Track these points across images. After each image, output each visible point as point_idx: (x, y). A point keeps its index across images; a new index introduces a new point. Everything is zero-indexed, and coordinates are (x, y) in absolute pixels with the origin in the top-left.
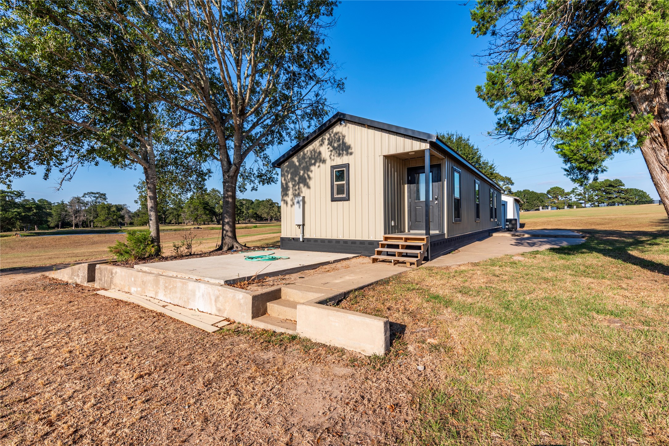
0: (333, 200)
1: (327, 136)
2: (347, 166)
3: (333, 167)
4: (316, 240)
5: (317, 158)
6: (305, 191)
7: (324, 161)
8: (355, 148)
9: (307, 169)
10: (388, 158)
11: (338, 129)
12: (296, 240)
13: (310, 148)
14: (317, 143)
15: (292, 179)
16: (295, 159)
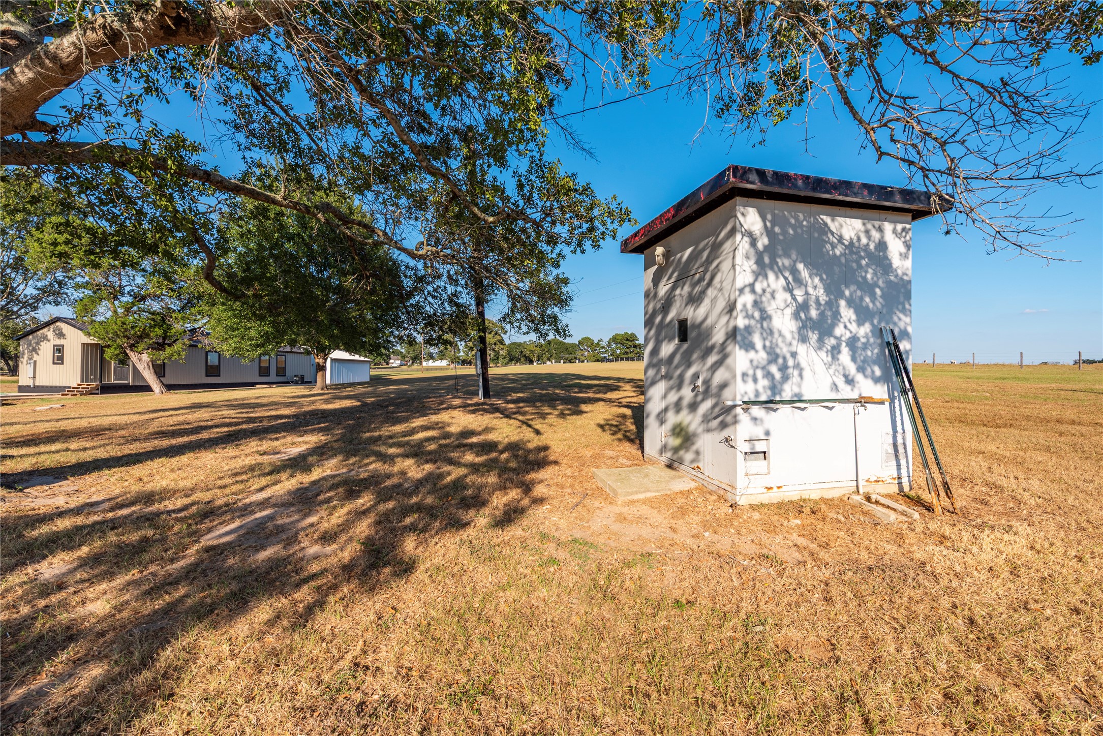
0: (54, 363)
1: (52, 326)
2: (63, 346)
3: (54, 346)
4: (43, 387)
5: (45, 338)
6: (36, 357)
7: (49, 340)
8: (68, 336)
9: (38, 343)
10: (83, 344)
11: (58, 324)
12: (29, 387)
13: (41, 331)
14: (45, 330)
15: (28, 348)
16: (31, 337)
